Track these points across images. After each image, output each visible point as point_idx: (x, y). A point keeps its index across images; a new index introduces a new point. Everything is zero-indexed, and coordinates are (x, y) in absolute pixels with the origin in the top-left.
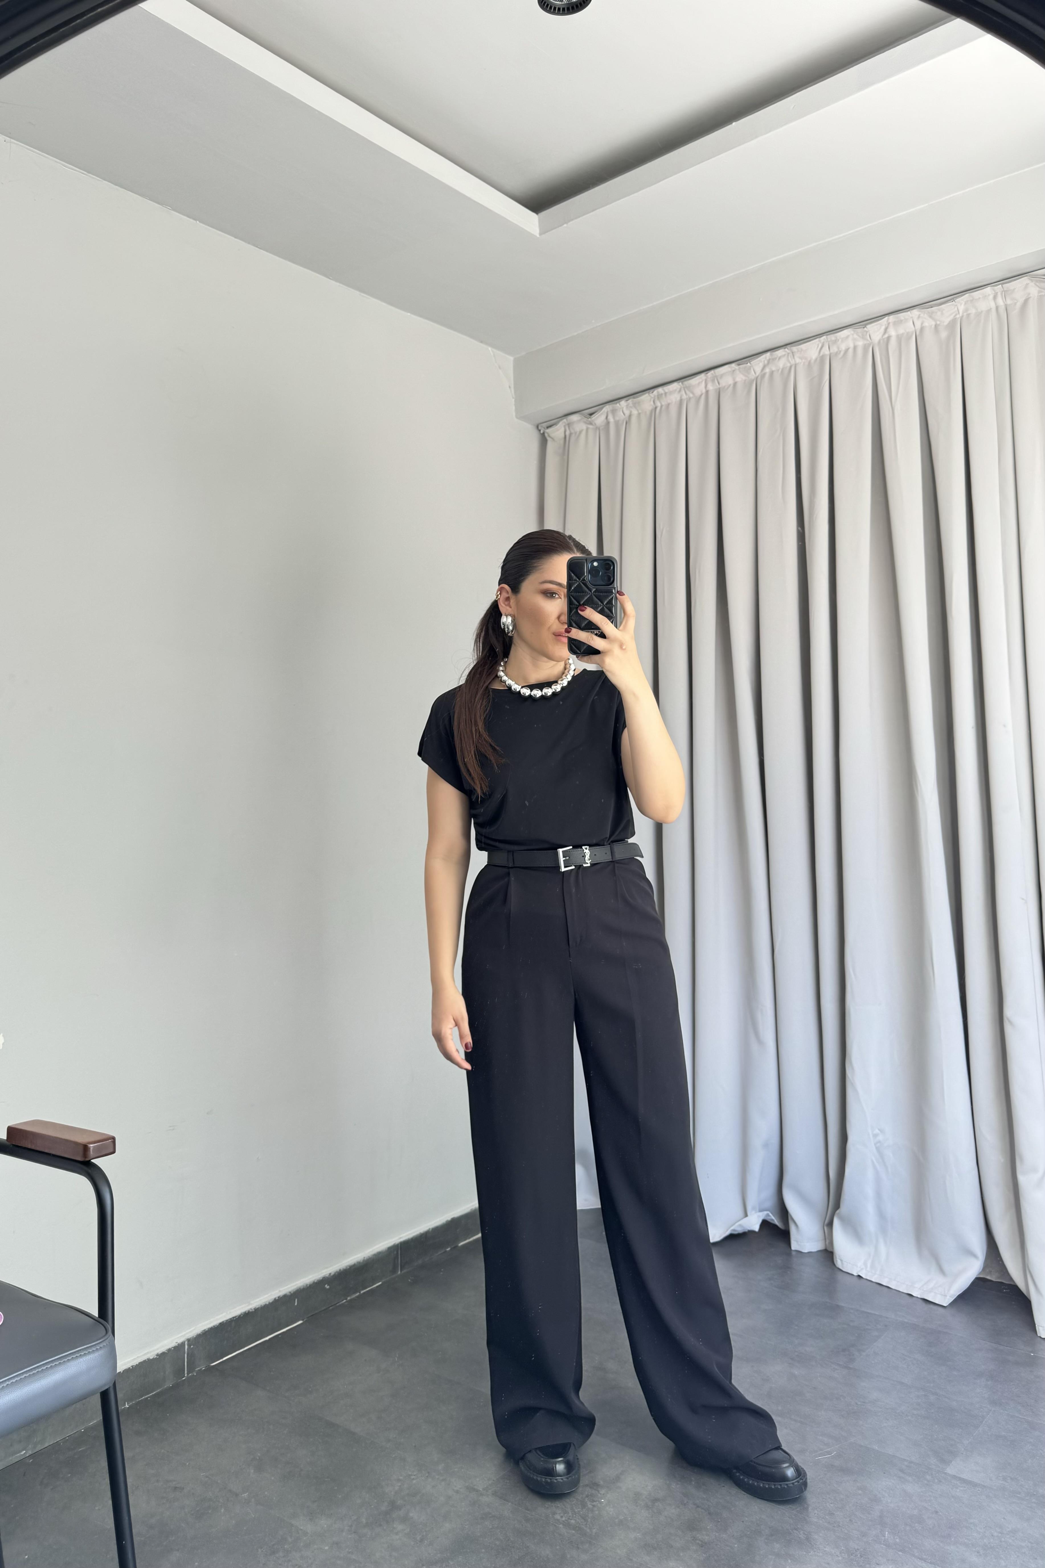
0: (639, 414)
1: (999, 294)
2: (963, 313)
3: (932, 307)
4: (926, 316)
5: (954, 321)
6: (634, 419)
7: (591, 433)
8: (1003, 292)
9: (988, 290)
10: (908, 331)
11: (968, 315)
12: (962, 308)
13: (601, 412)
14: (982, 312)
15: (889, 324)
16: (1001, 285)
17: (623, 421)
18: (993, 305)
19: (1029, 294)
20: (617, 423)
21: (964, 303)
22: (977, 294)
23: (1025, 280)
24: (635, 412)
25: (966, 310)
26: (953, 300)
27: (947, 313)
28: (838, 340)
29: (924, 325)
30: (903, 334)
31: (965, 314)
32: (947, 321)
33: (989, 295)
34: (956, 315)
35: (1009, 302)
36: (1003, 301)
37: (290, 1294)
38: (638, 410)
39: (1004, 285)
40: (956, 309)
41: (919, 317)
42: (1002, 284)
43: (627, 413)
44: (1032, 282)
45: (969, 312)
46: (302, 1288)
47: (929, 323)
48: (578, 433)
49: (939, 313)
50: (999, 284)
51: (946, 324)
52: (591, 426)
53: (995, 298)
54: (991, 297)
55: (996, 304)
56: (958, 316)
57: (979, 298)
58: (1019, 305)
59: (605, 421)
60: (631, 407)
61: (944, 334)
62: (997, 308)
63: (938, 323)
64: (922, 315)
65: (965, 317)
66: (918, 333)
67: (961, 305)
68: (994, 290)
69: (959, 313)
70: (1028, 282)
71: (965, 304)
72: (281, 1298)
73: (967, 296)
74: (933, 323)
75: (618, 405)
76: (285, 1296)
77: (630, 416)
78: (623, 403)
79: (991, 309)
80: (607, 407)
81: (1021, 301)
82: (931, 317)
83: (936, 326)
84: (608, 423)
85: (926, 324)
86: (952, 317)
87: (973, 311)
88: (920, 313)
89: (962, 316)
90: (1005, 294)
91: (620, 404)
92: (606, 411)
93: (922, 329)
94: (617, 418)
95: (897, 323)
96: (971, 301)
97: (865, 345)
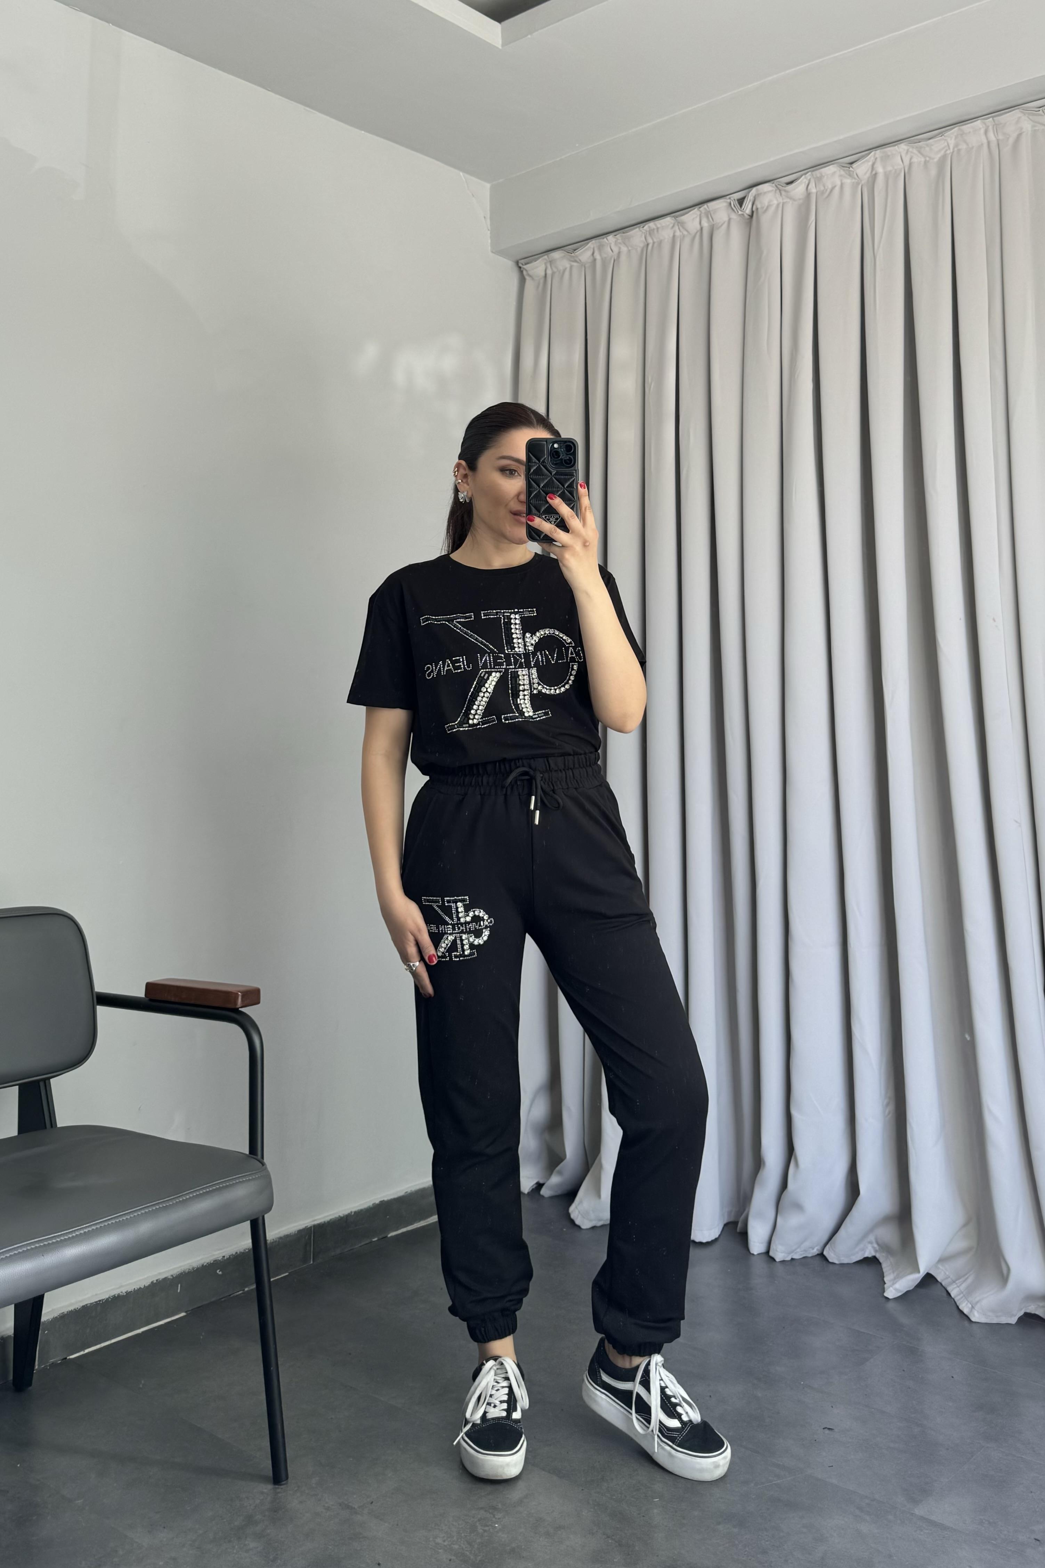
0: (629, 251)
1: (991, 128)
2: (954, 149)
3: (919, 142)
4: (915, 151)
5: (944, 157)
6: (623, 258)
7: (575, 272)
8: (995, 127)
9: (978, 123)
10: (896, 168)
11: (959, 150)
12: (952, 142)
13: (586, 247)
14: (973, 147)
15: (876, 159)
16: (991, 119)
17: (611, 259)
18: (985, 141)
19: (1022, 129)
20: (604, 262)
21: (954, 137)
22: (967, 128)
23: (1016, 114)
24: (624, 249)
25: (956, 145)
26: (942, 134)
27: (938, 147)
28: (824, 176)
29: (912, 160)
30: (890, 171)
31: (956, 149)
32: (937, 157)
33: (980, 129)
34: (946, 150)
35: (1001, 137)
36: (996, 137)
37: (171, 1278)
38: (628, 247)
39: (994, 118)
40: (946, 144)
41: (908, 151)
42: (993, 117)
43: (616, 250)
44: (1025, 115)
45: (960, 147)
46: (187, 1271)
47: (918, 159)
48: (561, 272)
49: (927, 149)
50: (990, 117)
51: (936, 160)
52: (575, 264)
53: (986, 132)
54: (982, 131)
55: (987, 138)
56: (948, 152)
57: (970, 132)
58: (1011, 141)
59: (592, 258)
60: (620, 243)
61: (933, 172)
62: (989, 143)
63: (928, 159)
64: (911, 150)
65: (955, 153)
66: (906, 171)
67: (951, 139)
68: (985, 124)
69: (949, 149)
70: (1020, 115)
71: (956, 137)
72: (160, 1281)
73: (956, 130)
74: (923, 159)
75: (605, 239)
76: (165, 1279)
77: (619, 253)
78: (611, 238)
79: (982, 144)
80: (594, 241)
81: (1014, 135)
82: (919, 152)
83: (926, 162)
84: (595, 260)
85: (915, 160)
86: (942, 153)
87: (963, 147)
88: (909, 147)
89: (953, 152)
90: (997, 127)
91: (607, 239)
92: (592, 246)
93: (910, 164)
94: (605, 256)
95: (886, 158)
96: (962, 135)
97: (854, 182)
